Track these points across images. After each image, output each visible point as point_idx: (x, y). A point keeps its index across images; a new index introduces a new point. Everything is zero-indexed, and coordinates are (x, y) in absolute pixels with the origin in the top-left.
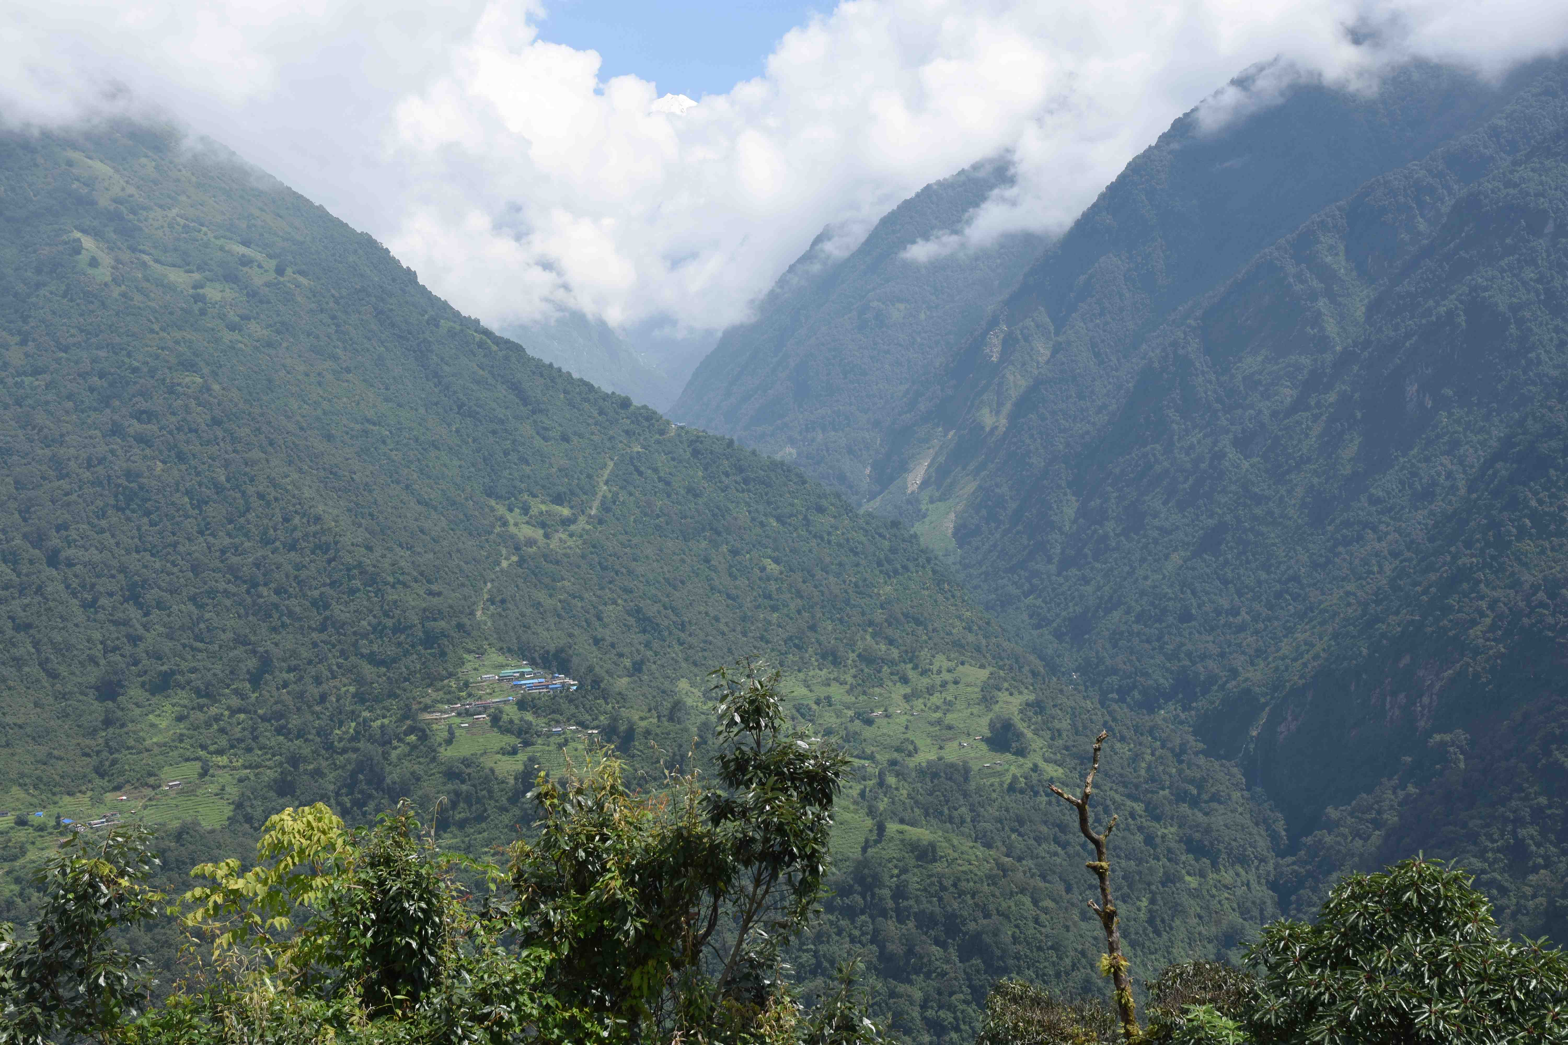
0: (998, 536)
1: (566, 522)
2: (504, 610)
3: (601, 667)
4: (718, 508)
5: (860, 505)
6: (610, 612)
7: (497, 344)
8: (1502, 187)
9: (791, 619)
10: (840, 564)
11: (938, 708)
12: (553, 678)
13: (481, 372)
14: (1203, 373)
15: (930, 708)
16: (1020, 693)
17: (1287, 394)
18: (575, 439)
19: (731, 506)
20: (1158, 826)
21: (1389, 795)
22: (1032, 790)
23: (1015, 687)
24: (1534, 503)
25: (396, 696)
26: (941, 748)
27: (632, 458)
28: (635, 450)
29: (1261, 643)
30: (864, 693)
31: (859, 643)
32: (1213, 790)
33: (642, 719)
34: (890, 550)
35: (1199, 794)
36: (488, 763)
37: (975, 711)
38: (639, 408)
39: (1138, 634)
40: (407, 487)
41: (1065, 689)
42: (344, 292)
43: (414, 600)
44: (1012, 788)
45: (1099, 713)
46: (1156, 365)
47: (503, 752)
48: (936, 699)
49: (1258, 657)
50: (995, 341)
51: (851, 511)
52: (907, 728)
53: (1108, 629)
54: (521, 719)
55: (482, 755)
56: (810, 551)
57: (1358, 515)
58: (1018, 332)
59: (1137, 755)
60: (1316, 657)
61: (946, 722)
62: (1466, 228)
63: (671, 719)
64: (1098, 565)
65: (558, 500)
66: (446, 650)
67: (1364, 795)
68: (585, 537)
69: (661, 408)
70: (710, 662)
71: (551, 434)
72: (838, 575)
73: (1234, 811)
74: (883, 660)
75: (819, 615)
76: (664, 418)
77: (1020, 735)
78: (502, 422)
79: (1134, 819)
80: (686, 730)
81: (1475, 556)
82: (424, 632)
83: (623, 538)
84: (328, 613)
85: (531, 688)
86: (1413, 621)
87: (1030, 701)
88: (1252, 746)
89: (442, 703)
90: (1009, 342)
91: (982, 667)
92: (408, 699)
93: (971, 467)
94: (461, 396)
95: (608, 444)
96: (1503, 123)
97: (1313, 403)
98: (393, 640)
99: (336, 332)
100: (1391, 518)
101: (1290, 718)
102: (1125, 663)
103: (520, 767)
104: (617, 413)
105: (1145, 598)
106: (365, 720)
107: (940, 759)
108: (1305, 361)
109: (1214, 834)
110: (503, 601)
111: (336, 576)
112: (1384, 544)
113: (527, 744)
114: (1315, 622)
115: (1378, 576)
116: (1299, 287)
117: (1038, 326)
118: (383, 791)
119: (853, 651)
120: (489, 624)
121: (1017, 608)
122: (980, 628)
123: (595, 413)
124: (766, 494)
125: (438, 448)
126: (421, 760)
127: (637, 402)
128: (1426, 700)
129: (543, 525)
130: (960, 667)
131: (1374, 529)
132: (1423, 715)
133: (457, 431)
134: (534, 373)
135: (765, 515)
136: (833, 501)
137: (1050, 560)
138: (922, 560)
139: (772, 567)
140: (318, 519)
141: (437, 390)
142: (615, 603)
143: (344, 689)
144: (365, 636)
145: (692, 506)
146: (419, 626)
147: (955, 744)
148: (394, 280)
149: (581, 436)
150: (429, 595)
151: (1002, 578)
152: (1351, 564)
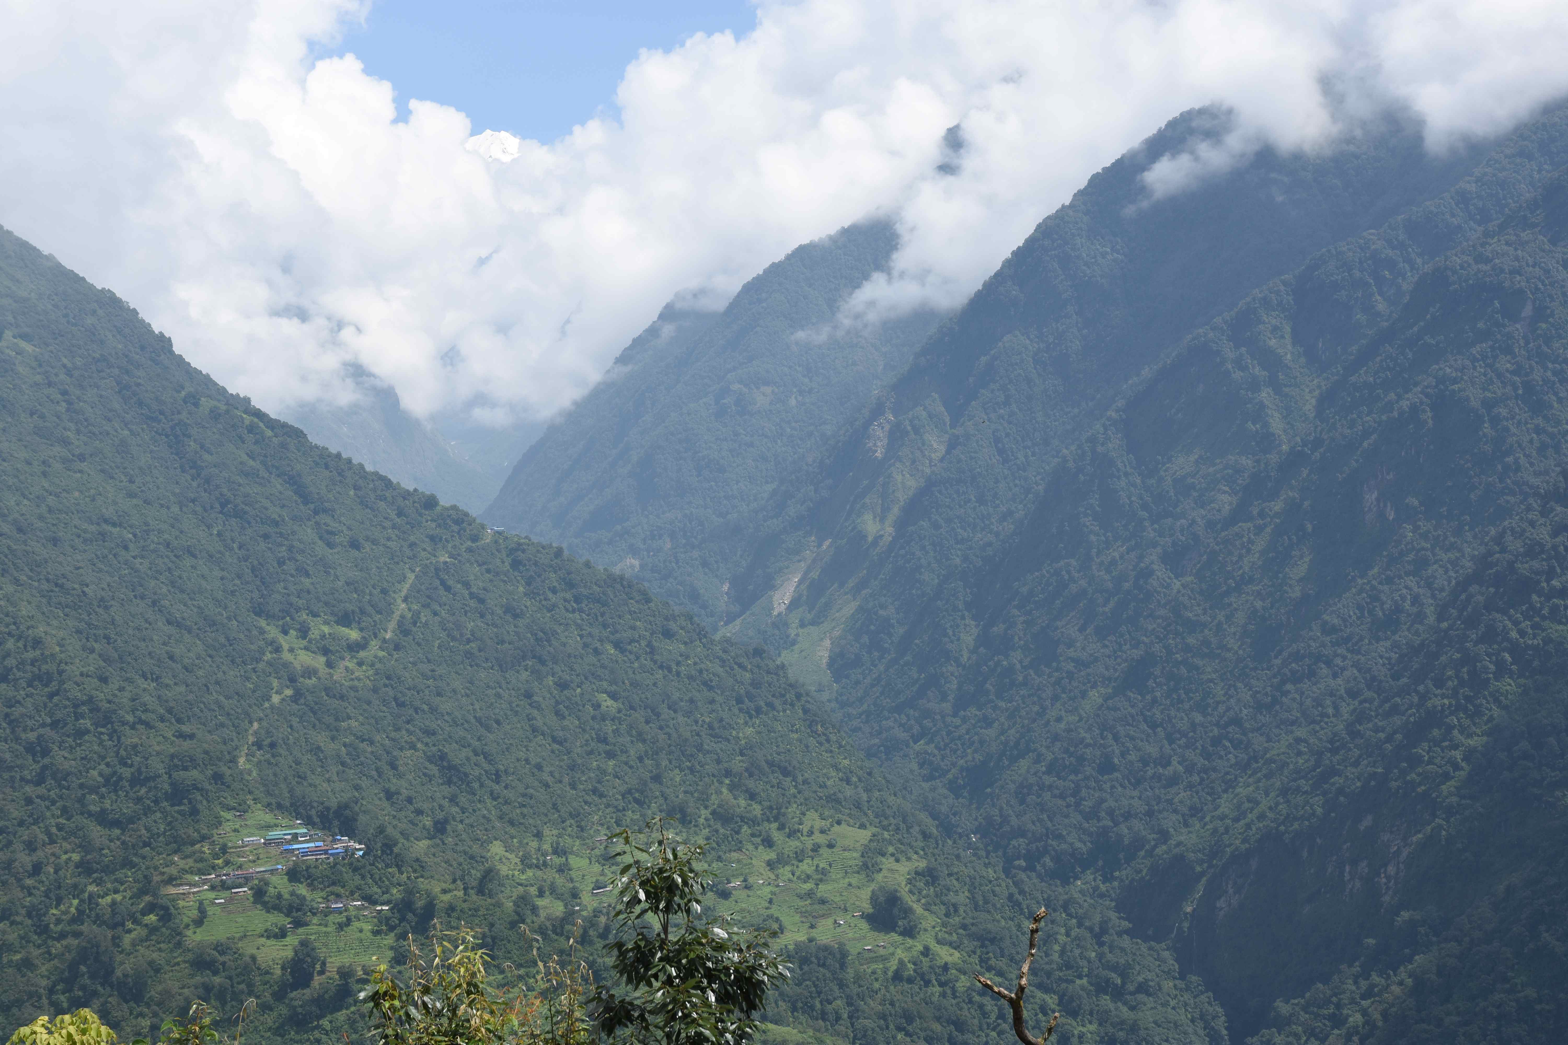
0: (882, 668)
1: (354, 648)
2: (273, 756)
3: (395, 827)
4: (542, 631)
5: (716, 629)
6: (407, 758)
7: (272, 429)
8: (1471, 261)
9: (631, 767)
10: (691, 701)
11: (808, 877)
12: (335, 841)
13: (251, 463)
14: (1126, 474)
15: (798, 878)
16: (909, 859)
17: (1225, 501)
18: (368, 546)
19: (559, 629)
20: (1074, 1023)
21: (1350, 986)
22: (923, 979)
23: (902, 852)
24: (1514, 634)
25: (132, 865)
26: (812, 927)
27: (437, 570)
28: (442, 559)
29: (1196, 799)
30: (719, 859)
31: (713, 797)
32: (1140, 979)
33: (444, 891)
34: (752, 684)
35: (1124, 983)
36: (248, 949)
37: (854, 881)
38: (447, 509)
39: (1050, 787)
40: (154, 603)
41: (962, 854)
42: (79, 361)
43: (159, 743)
44: (898, 977)
45: (1003, 884)
46: (1071, 464)
47: (269, 935)
48: (806, 866)
49: (1192, 816)
50: (879, 433)
51: (705, 636)
52: (771, 902)
53: (1013, 782)
54: (293, 894)
55: (241, 939)
56: (655, 684)
57: (1309, 646)
58: (907, 422)
59: (1049, 936)
60: (1262, 817)
61: (819, 895)
62: (1431, 309)
63: (480, 892)
64: (1002, 704)
65: (345, 620)
66: (199, 807)
67: (1320, 986)
68: (378, 666)
69: (475, 509)
70: (531, 821)
71: (338, 539)
72: (688, 714)
73: (1165, 1004)
74: (742, 819)
75: (664, 763)
76: (478, 521)
77: (907, 911)
78: (276, 524)
79: (1045, 1014)
80: (499, 905)
81: (1447, 697)
82: (171, 784)
83: (425, 667)
84: (46, 761)
85: (305, 854)
86: (1375, 773)
87: (920, 870)
88: (1186, 925)
89: (192, 873)
90: (896, 435)
91: (862, 826)
92: (148, 868)
93: (851, 583)
94: (225, 491)
95: (408, 552)
96: (1473, 188)
97: (1255, 513)
98: (131, 794)
99: (68, 410)
100: (1348, 650)
101: (1231, 891)
102: (1033, 823)
103: (289, 954)
104: (421, 515)
105: (1058, 744)
106: (91, 896)
107: (811, 940)
108: (1246, 462)
109: (1142, 1033)
110: (272, 745)
111: (59, 715)
112: (1339, 681)
113: (298, 924)
114: (1259, 775)
115: (1332, 719)
116: (1238, 375)
117: (930, 416)
118: (112, 987)
119: (706, 807)
120: (254, 774)
121: (905, 756)
122: (860, 780)
123: (393, 515)
124: (603, 614)
125: (194, 556)
126: (162, 945)
127: (445, 501)
128: (1391, 869)
129: (326, 651)
130: (836, 828)
131: (1328, 663)
132: (1388, 888)
133: (219, 534)
134: (317, 464)
135: (601, 640)
136: (684, 624)
137: (944, 698)
138: (790, 696)
139: (608, 704)
140: (37, 643)
141: (195, 484)
142: (413, 747)
143: (64, 857)
144: (94, 790)
145: (512, 628)
146: (166, 777)
147: (830, 921)
148: (143, 348)
149: (374, 542)
150: (177, 737)
151: (887, 719)
152: (1301, 704)
